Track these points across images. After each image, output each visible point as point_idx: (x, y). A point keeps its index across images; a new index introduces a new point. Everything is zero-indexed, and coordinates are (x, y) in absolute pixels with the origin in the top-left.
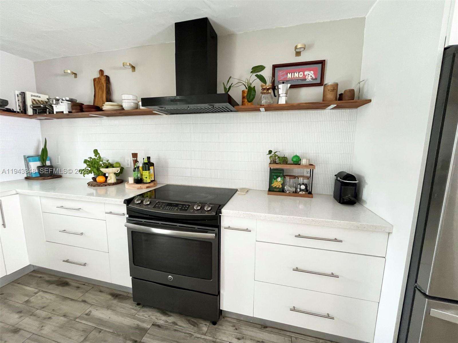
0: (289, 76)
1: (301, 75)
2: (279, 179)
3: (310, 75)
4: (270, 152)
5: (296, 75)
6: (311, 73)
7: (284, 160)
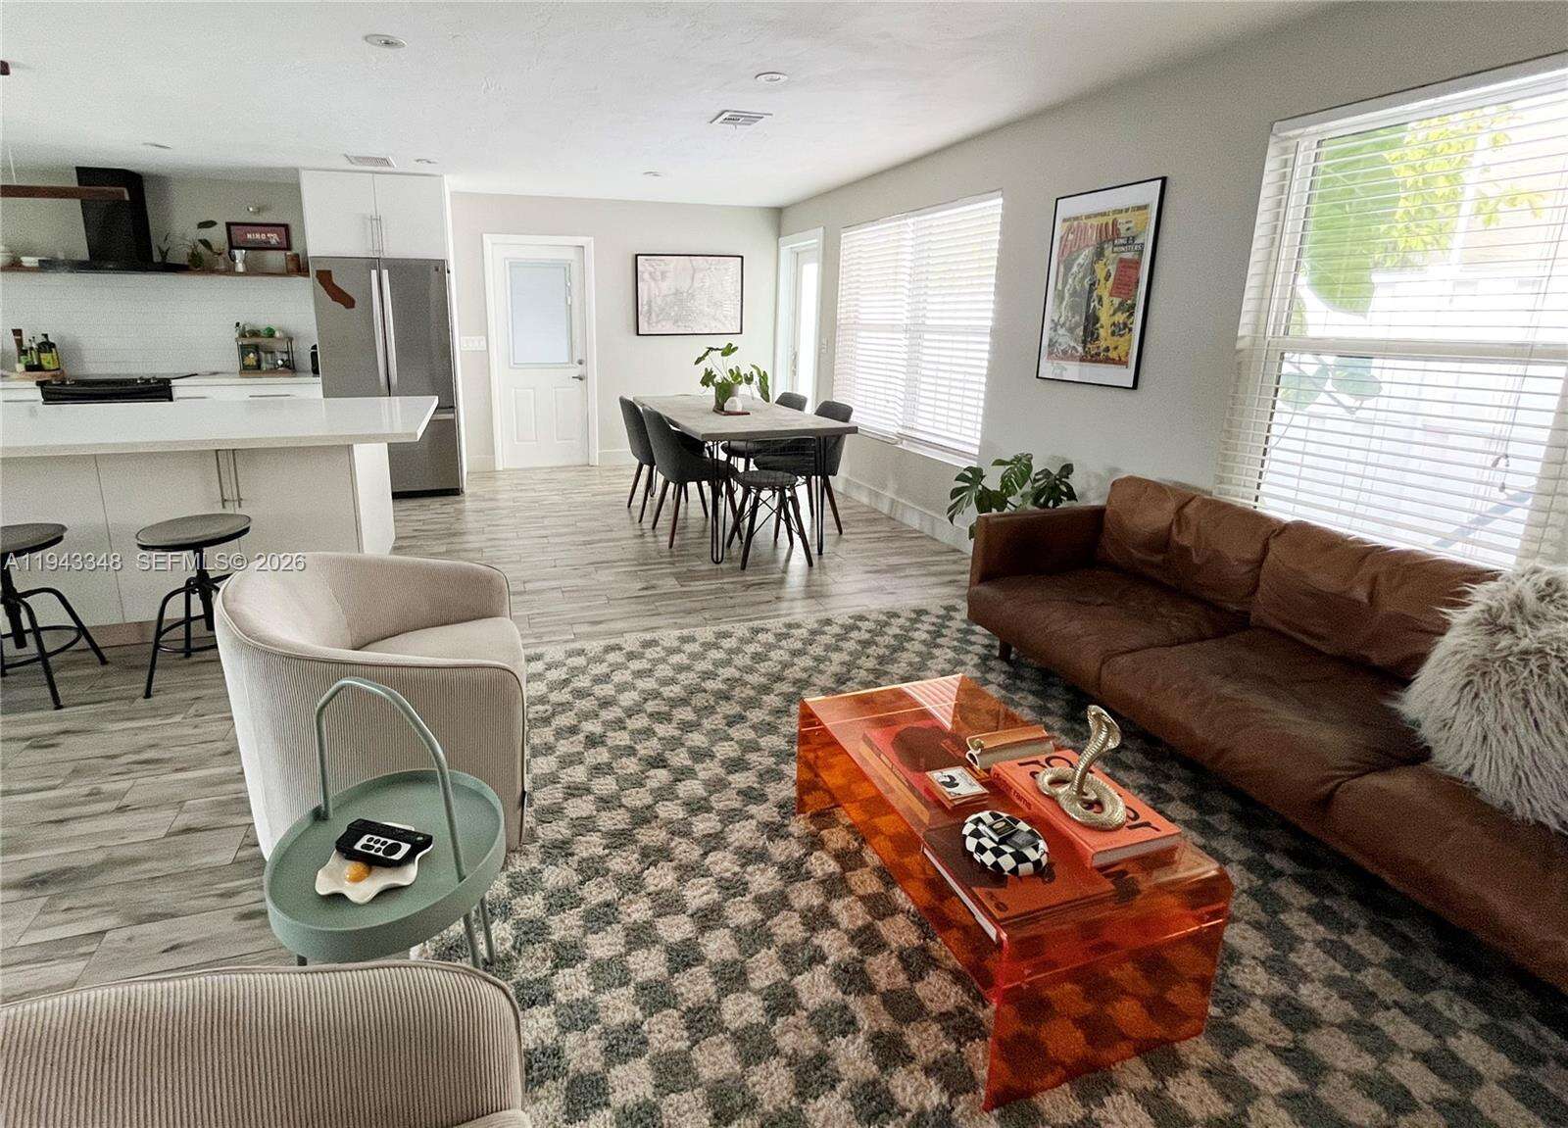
0: (249, 236)
1: (263, 236)
2: (251, 355)
3: (274, 238)
4: (238, 324)
5: (258, 236)
6: (275, 236)
7: (255, 333)
